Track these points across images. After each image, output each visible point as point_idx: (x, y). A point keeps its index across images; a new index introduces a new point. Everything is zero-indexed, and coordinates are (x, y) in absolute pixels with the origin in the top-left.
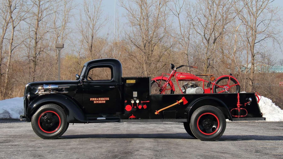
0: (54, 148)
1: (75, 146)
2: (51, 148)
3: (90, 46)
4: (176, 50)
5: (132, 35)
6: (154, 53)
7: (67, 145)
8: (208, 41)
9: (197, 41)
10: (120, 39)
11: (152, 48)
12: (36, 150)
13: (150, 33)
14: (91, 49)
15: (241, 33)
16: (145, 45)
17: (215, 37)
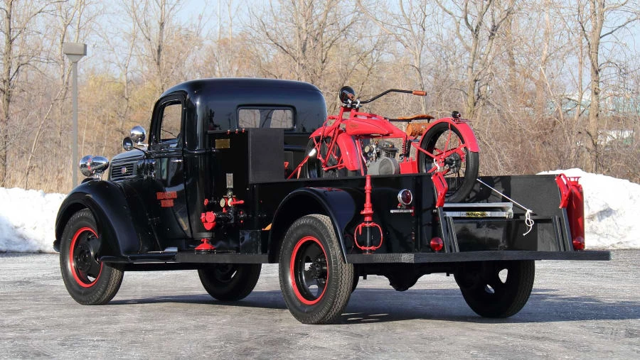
0: (76, 332)
1: (131, 325)
2: (68, 332)
3: (156, 48)
4: (386, 57)
5: (268, 19)
6: (330, 67)
7: (109, 323)
8: (476, 32)
9: (444, 32)
10: (236, 30)
11: (324, 54)
12: (25, 338)
13: (318, 11)
14: (159, 57)
15: (562, 11)
16: (305, 45)
17: (493, 21)
